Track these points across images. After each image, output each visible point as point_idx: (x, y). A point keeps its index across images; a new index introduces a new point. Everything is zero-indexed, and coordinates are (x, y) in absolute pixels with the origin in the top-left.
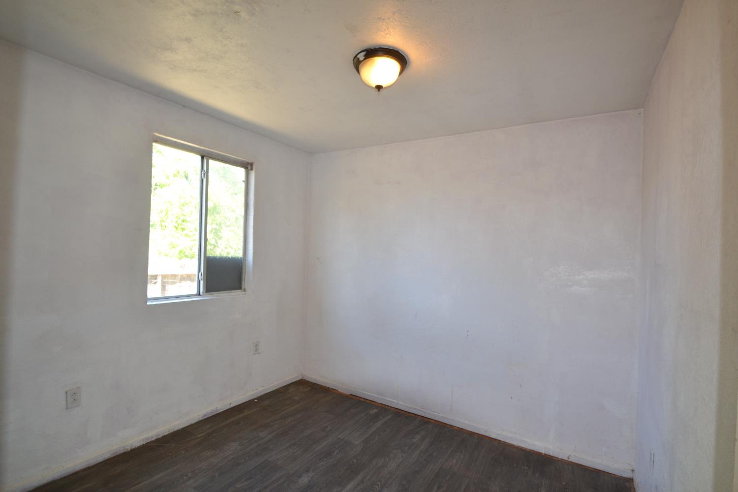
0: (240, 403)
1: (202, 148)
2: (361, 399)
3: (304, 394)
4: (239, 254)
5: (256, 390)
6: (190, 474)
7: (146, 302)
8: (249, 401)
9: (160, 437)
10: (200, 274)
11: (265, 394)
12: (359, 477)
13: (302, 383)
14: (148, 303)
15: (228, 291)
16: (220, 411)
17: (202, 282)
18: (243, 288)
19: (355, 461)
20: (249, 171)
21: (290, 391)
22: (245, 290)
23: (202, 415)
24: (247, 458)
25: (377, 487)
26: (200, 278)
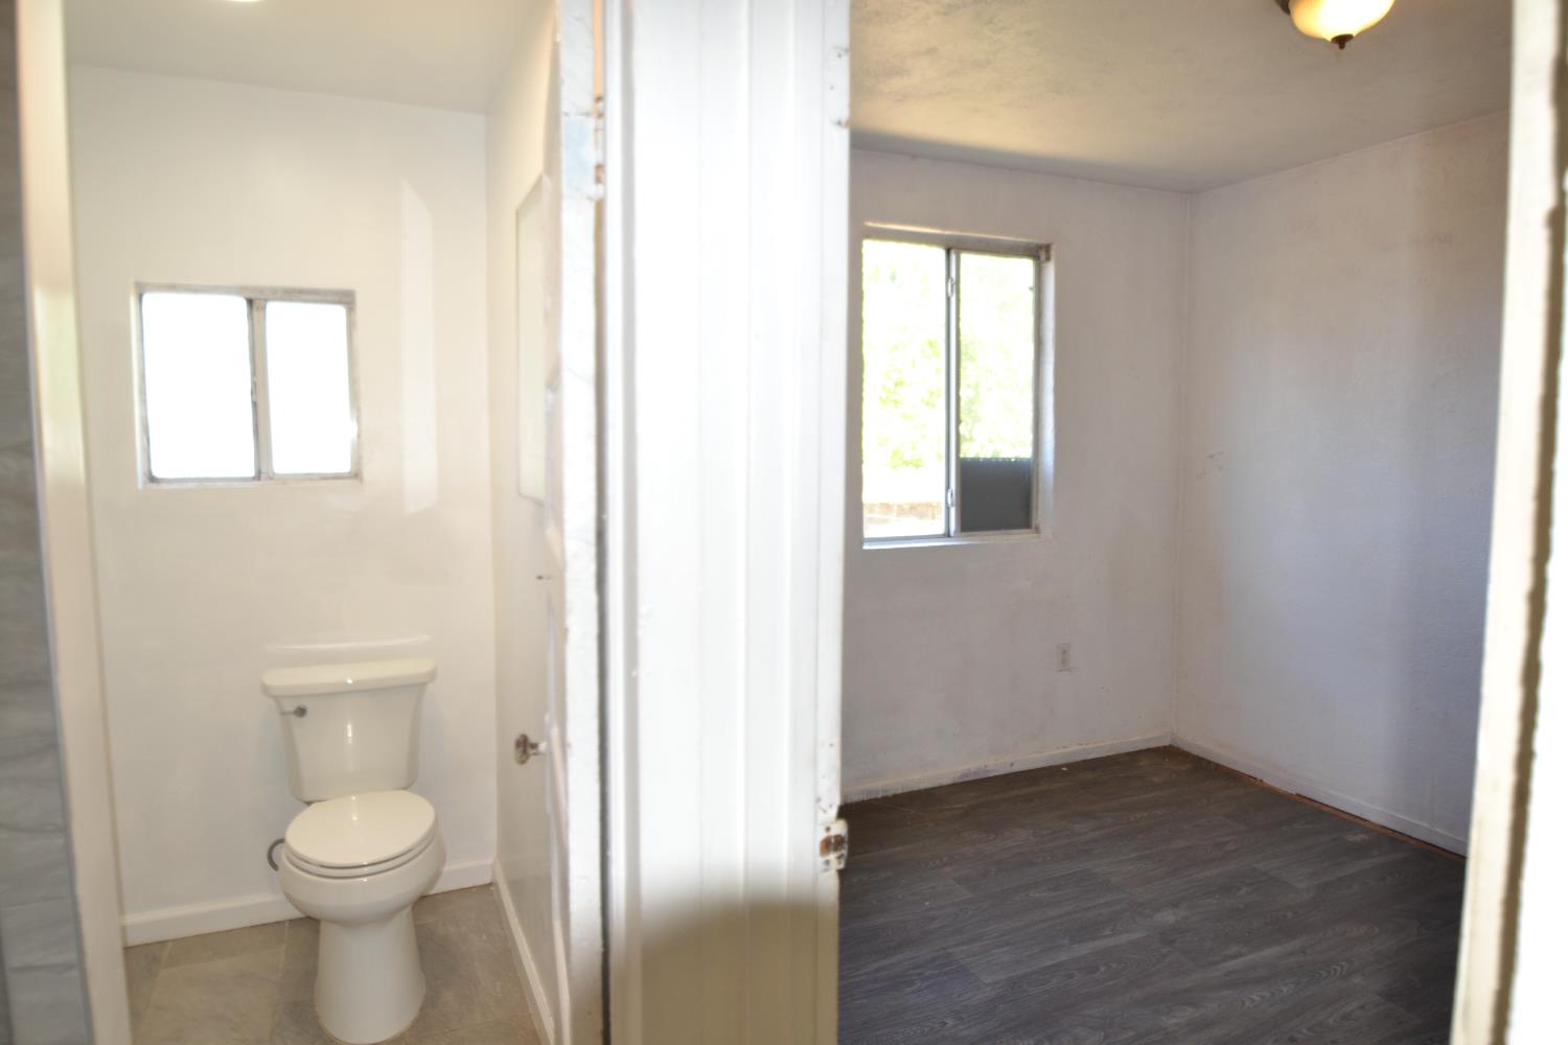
0: (1032, 767)
1: (947, 233)
2: (1325, 809)
3: (1174, 775)
4: (1024, 452)
5: (1064, 747)
6: (945, 859)
7: (862, 544)
8: (1050, 767)
9: (890, 794)
10: (949, 494)
11: (1085, 761)
12: (1297, 943)
13: (1170, 754)
14: (866, 547)
15: (1003, 531)
16: (991, 775)
17: (953, 511)
18: (1034, 524)
19: (1290, 915)
20: (1043, 265)
21: (1142, 764)
22: (1037, 530)
23: (959, 774)
24: (1049, 858)
25: (1339, 968)
26: (949, 502)
